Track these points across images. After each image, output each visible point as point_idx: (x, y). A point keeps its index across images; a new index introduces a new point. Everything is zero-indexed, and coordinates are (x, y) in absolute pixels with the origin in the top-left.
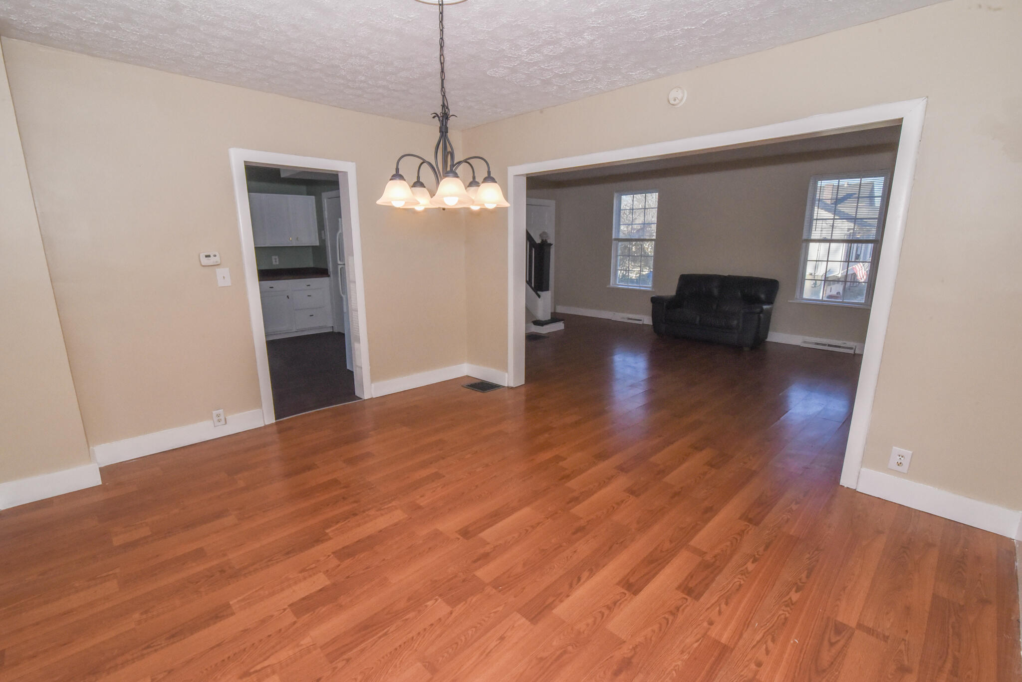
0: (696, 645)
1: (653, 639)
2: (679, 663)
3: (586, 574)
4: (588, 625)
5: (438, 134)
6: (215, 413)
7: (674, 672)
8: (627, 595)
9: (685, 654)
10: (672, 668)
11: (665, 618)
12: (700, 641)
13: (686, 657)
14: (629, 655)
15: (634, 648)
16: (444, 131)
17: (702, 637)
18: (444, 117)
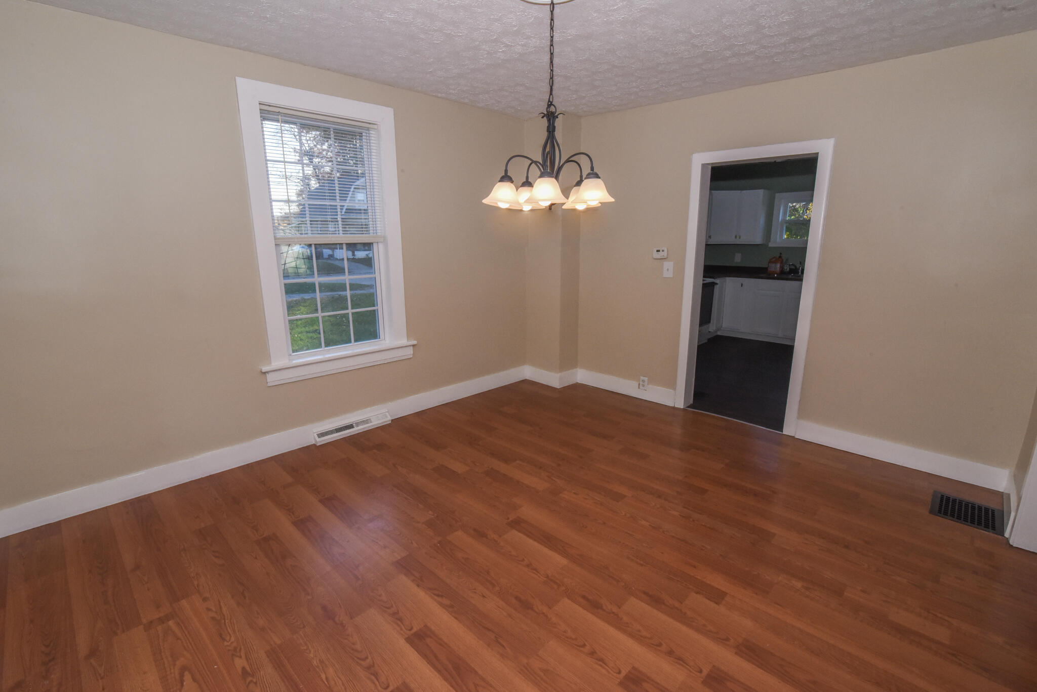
0: (323, 676)
1: (346, 641)
2: (312, 655)
3: (446, 601)
4: (380, 596)
5: (545, 134)
6: (642, 378)
7: (305, 648)
8: (408, 632)
9: (318, 662)
10: (310, 647)
11: (367, 658)
12: (326, 683)
13: (315, 662)
14: (337, 619)
15: (342, 624)
16: (551, 130)
17: (330, 687)
18: (551, 116)
